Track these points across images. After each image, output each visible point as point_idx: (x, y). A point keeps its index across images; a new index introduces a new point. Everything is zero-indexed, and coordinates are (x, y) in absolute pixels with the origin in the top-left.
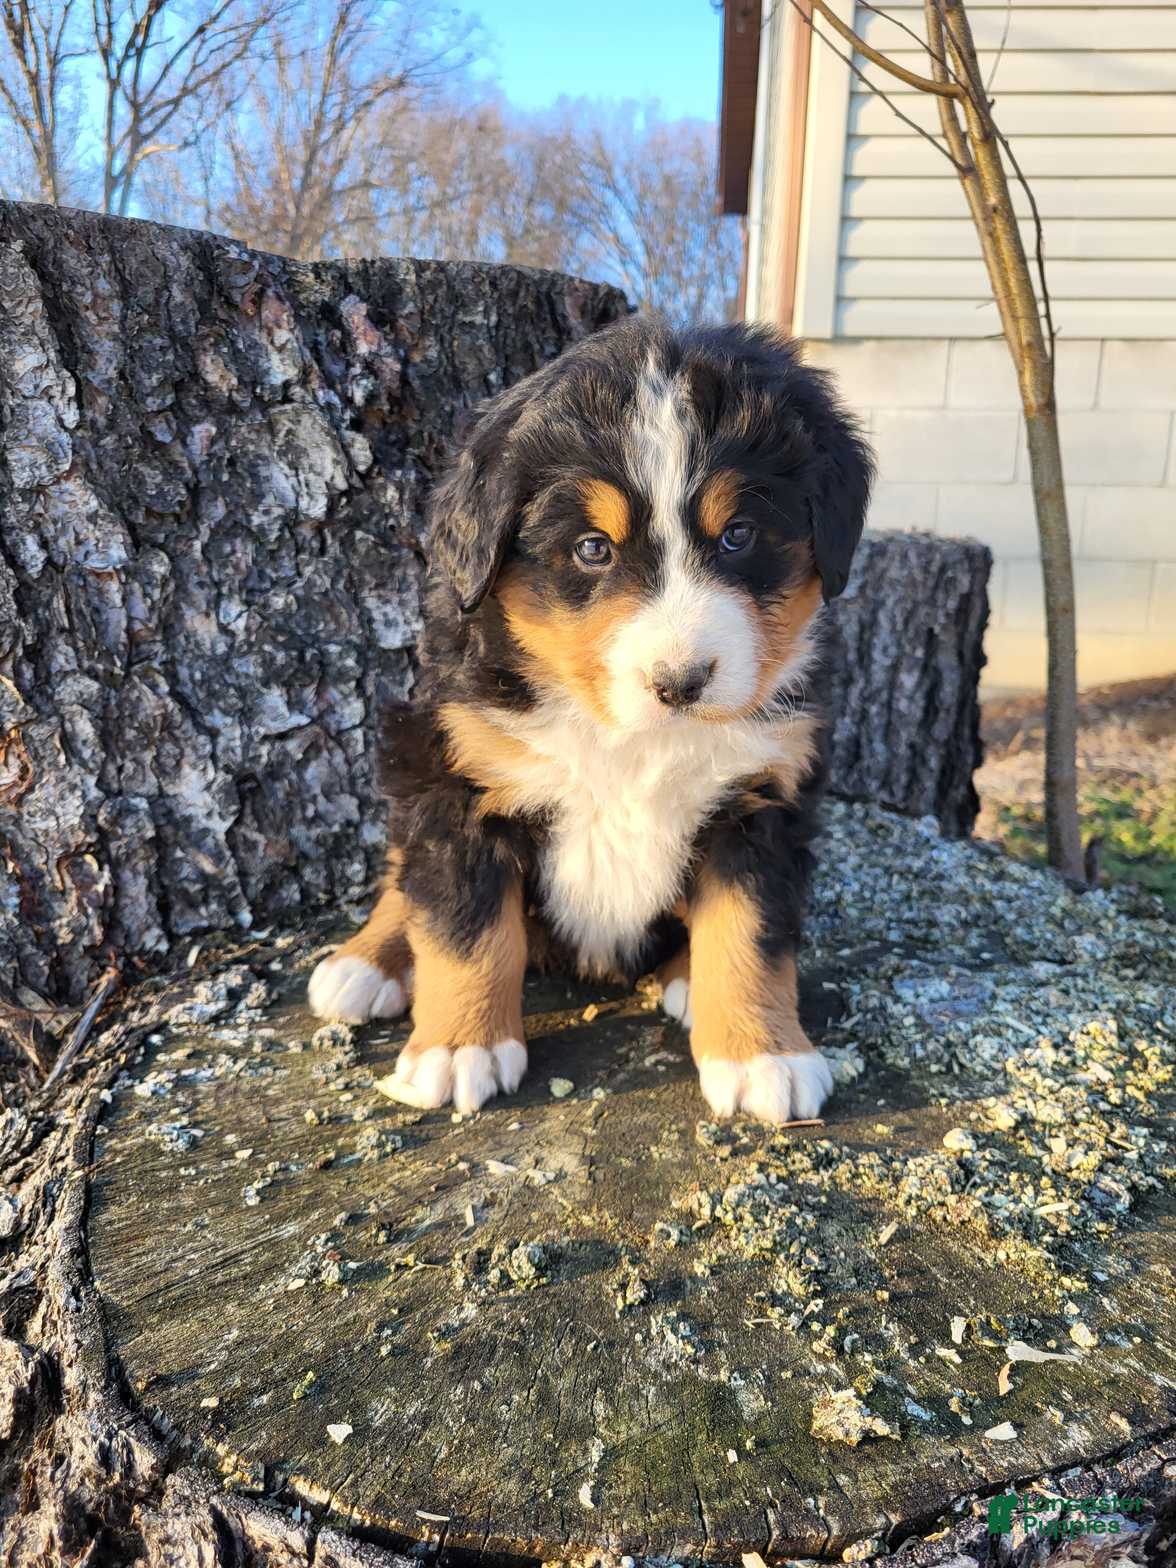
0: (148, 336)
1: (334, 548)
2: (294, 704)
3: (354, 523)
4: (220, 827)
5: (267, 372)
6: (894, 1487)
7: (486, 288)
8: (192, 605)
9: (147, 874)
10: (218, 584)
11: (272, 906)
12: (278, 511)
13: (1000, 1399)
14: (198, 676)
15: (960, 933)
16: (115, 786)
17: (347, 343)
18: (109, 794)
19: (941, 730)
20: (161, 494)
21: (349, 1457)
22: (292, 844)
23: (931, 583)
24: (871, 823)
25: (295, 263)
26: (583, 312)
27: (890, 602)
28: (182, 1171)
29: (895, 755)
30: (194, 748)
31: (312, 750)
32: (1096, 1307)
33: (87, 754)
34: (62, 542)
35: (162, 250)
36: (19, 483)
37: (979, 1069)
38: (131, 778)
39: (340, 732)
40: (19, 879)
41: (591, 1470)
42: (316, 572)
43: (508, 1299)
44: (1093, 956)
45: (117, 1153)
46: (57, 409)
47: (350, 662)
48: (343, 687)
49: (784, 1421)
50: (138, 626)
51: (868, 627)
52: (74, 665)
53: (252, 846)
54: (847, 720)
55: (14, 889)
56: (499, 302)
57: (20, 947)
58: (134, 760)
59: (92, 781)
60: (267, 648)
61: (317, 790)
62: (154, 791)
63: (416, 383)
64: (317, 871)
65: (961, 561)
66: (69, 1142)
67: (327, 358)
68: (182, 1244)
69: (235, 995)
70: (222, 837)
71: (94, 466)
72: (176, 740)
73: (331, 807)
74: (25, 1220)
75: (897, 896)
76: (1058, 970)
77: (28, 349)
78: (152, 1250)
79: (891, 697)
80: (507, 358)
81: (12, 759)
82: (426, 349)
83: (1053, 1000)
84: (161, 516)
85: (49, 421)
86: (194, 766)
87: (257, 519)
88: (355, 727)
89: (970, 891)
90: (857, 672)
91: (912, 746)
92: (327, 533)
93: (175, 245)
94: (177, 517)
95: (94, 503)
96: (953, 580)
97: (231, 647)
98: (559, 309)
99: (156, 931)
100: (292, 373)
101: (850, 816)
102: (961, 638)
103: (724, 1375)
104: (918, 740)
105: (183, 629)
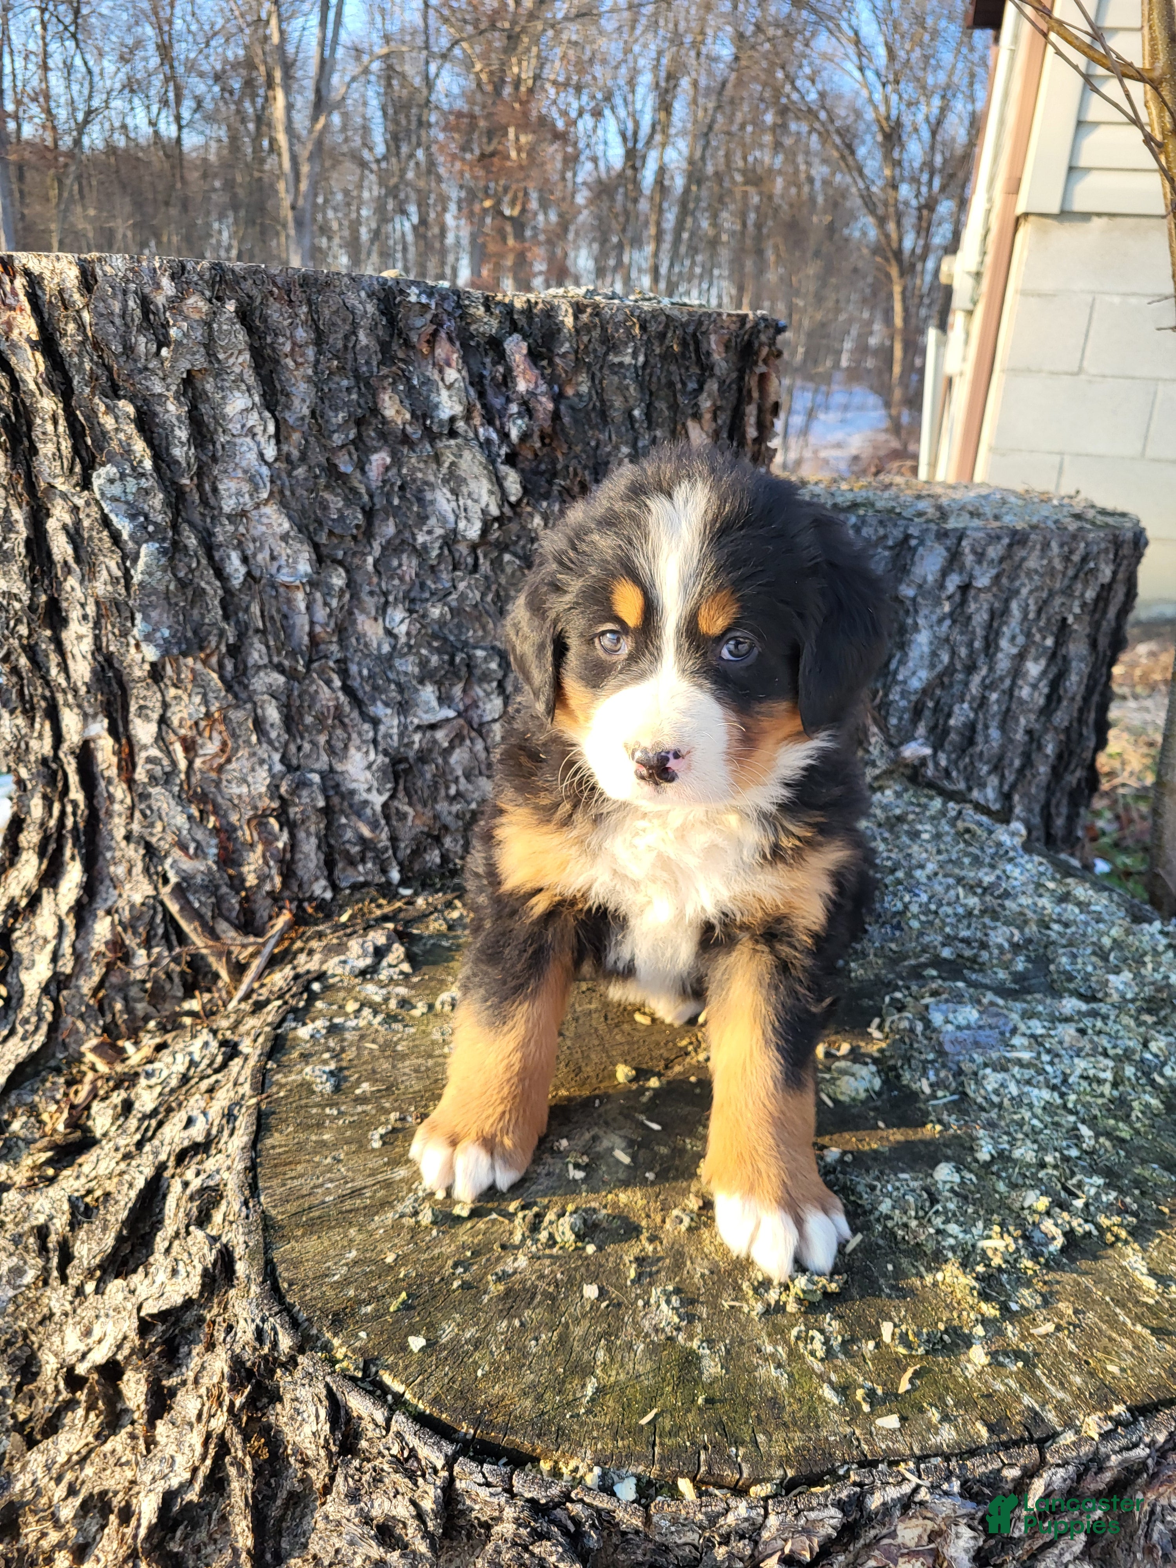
0: (336, 379)
1: (485, 566)
2: (444, 700)
3: (503, 547)
4: (378, 800)
5: (436, 406)
6: (796, 1450)
7: (637, 331)
8: (363, 611)
9: (317, 836)
10: (385, 594)
11: (416, 867)
12: (439, 532)
13: (897, 1395)
14: (365, 672)
15: (1009, 956)
16: (295, 762)
17: (508, 379)
18: (290, 768)
19: (1061, 718)
20: (342, 518)
21: (421, 1363)
22: (436, 817)
23: (1071, 572)
24: (960, 825)
25: (469, 296)
26: (727, 347)
27: (1024, 591)
28: (328, 1111)
29: (1011, 741)
30: (360, 734)
31: (457, 739)
32: (1001, 1333)
33: (273, 735)
34: (260, 557)
35: (352, 299)
36: (227, 509)
37: (980, 1100)
38: (308, 756)
39: (481, 725)
40: (216, 831)
41: (585, 1401)
42: (469, 586)
43: (551, 1256)
44: (1123, 997)
45: (282, 1086)
46: (258, 444)
47: (494, 666)
48: (486, 686)
49: (731, 1387)
50: (318, 629)
51: (998, 615)
52: (266, 660)
53: (403, 817)
54: (966, 706)
55: (214, 841)
56: (648, 343)
57: (217, 887)
58: (311, 742)
59: (277, 757)
60: (424, 651)
61: (459, 772)
62: (326, 767)
63: (566, 420)
64: (455, 840)
65: (1106, 551)
66: (247, 1072)
67: (490, 392)
68: (323, 1173)
69: (380, 953)
70: (378, 808)
71: (288, 493)
72: (344, 725)
73: (470, 787)
74: (214, 1131)
75: (960, 910)
76: (1084, 1007)
77: (237, 394)
78: (301, 1176)
79: (1014, 684)
80: (651, 394)
81: (215, 735)
82: (579, 384)
83: (1067, 1039)
84: (342, 537)
85: (252, 456)
86: (359, 749)
87: (421, 538)
88: (495, 721)
89: (1030, 914)
90: (981, 660)
91: (1029, 732)
92: (480, 552)
93: (363, 294)
94: (354, 538)
95: (286, 525)
96: (1094, 572)
97: (394, 648)
98: (704, 347)
99: (323, 882)
100: (458, 409)
101: (943, 813)
102: (1096, 626)
103: (695, 1344)
104: (1037, 726)
105: (355, 631)
